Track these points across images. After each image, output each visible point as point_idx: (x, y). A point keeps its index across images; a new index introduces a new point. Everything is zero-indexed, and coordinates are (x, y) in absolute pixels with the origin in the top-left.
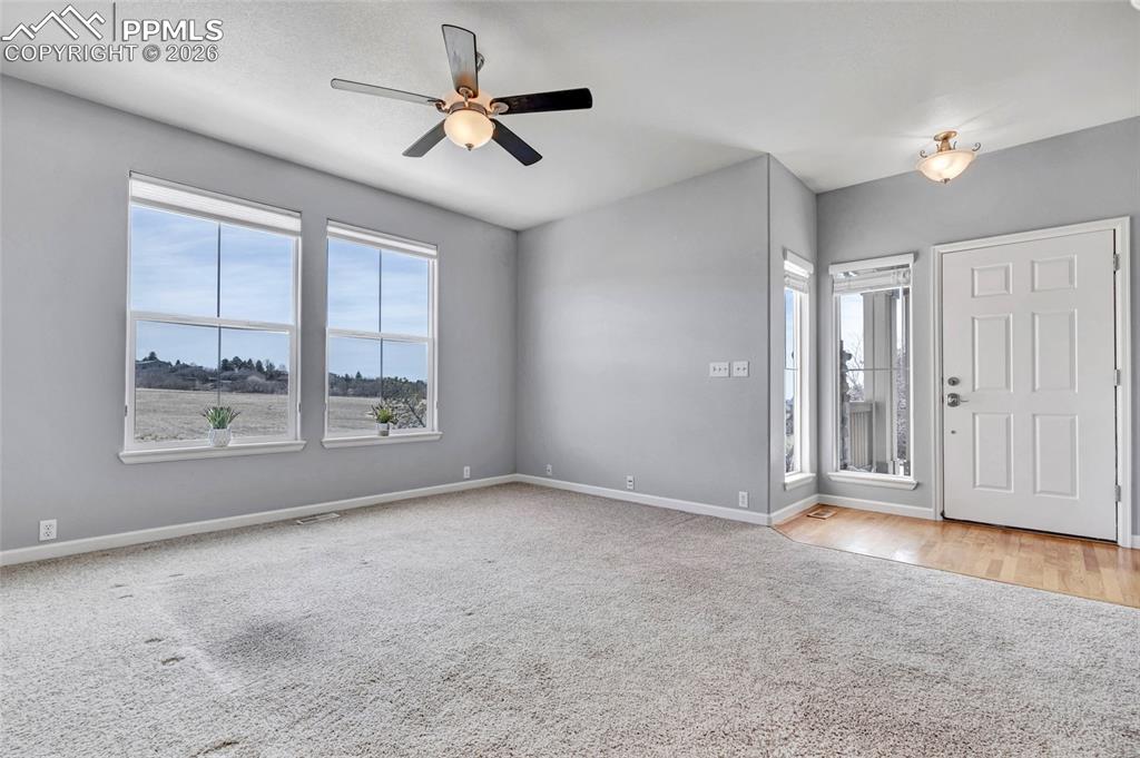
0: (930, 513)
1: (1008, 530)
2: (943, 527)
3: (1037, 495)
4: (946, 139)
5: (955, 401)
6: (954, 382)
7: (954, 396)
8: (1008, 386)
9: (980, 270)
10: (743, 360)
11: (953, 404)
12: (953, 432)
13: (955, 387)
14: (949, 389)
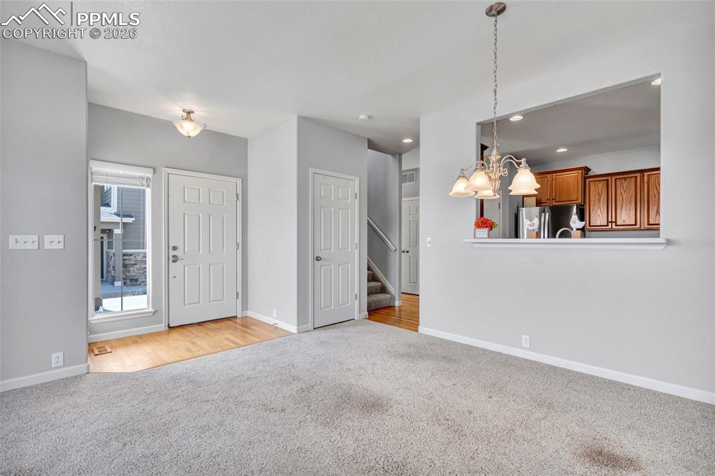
0: (162, 327)
1: (200, 324)
2: (169, 333)
3: (211, 303)
4: (189, 113)
5: (175, 259)
6: (175, 248)
7: (174, 256)
8: (199, 251)
9: (188, 188)
10: (61, 235)
11: (174, 261)
12: (174, 277)
13: (176, 251)
14: (172, 253)
